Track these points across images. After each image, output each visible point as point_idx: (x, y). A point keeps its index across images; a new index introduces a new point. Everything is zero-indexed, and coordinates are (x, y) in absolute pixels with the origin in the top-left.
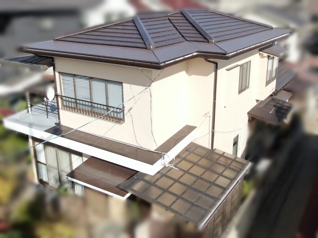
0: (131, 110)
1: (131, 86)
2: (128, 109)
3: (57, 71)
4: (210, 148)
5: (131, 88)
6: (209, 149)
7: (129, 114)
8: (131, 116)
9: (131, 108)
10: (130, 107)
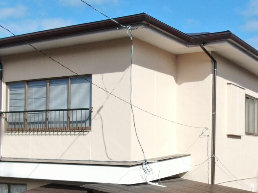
0: (102, 110)
1: (102, 76)
2: (98, 109)
3: (5, 82)
4: (210, 183)
5: (102, 79)
6: (208, 184)
7: (98, 116)
8: (101, 118)
9: (102, 107)
10: (100, 106)
